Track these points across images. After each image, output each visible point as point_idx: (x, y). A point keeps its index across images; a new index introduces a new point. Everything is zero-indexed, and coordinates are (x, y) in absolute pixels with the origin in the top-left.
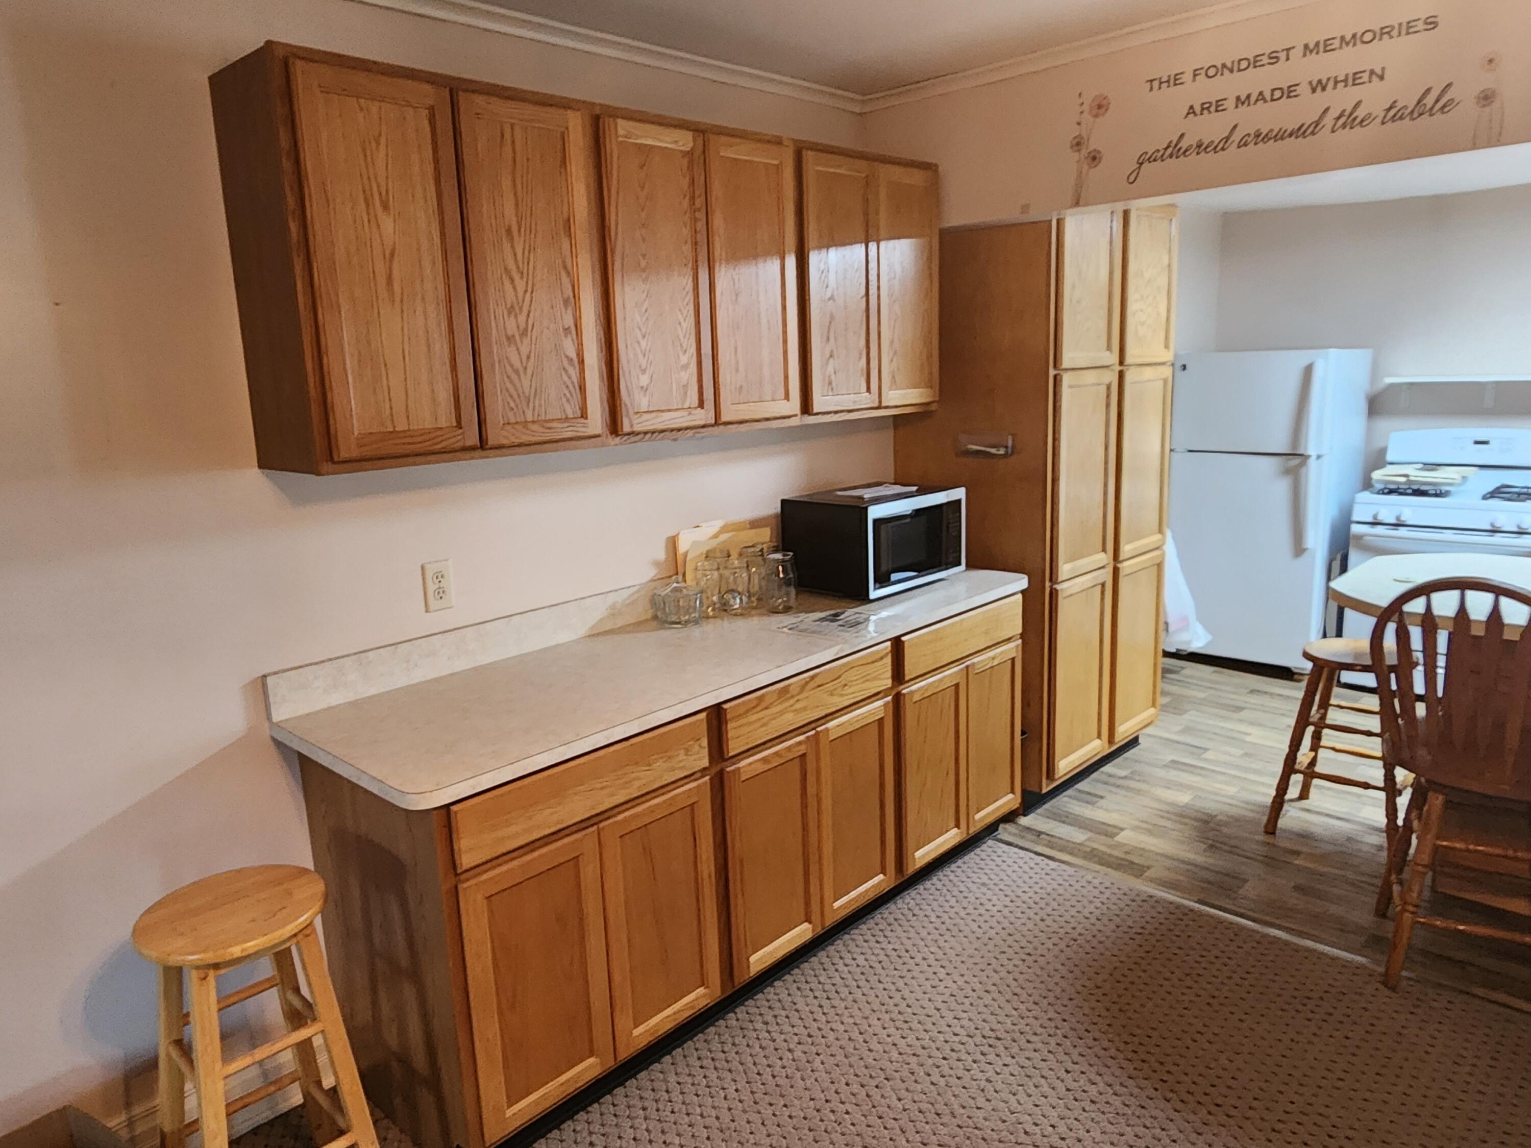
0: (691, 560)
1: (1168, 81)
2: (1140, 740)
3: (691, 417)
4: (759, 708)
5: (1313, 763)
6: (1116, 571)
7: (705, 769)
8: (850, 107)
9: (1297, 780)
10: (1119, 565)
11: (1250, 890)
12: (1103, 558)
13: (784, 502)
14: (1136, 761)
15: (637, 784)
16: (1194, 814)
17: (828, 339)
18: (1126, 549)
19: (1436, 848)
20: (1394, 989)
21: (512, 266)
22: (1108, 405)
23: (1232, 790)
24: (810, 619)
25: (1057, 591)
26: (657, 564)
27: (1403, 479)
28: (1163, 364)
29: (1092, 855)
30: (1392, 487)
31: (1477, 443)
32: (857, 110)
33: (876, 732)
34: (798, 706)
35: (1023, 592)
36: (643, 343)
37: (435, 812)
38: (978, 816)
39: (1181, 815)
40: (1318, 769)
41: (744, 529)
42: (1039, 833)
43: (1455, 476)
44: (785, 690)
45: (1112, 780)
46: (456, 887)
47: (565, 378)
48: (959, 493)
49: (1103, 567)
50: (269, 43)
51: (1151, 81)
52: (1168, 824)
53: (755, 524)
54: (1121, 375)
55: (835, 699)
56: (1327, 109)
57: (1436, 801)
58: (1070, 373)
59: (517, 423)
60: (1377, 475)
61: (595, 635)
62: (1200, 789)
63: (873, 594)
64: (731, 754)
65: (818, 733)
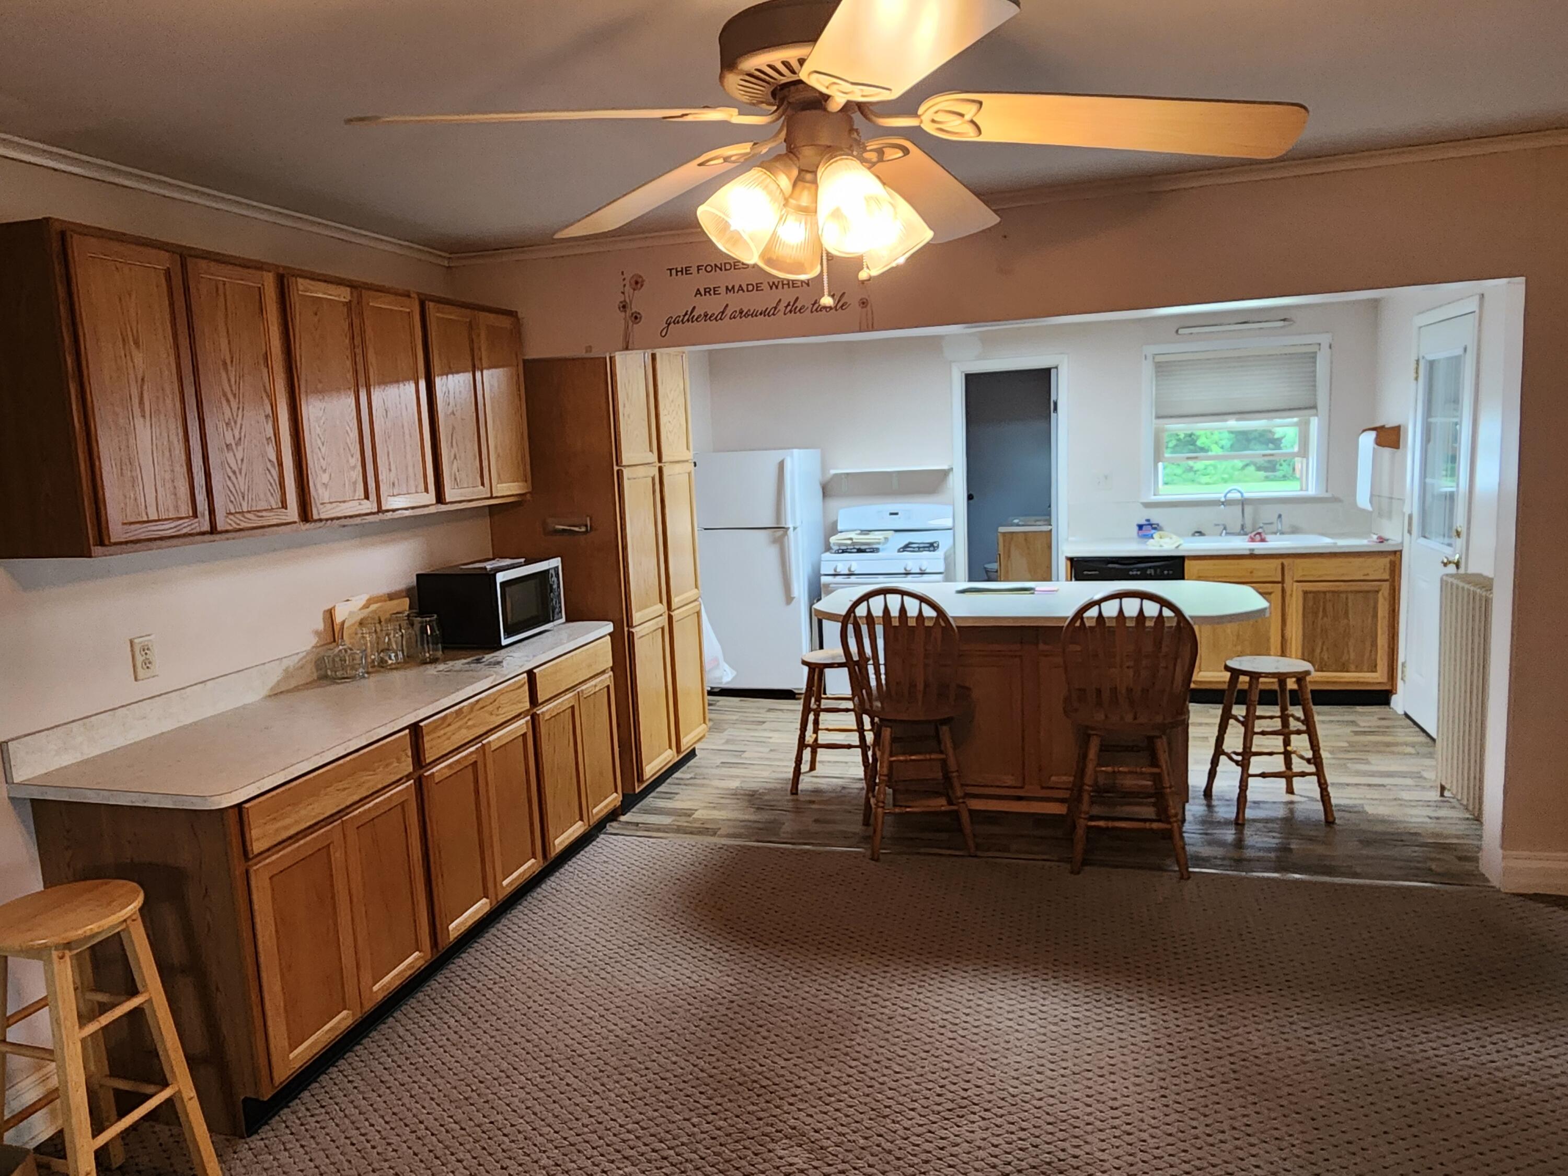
0: (348, 628)
1: (682, 271)
2: (697, 752)
3: (360, 507)
4: (444, 725)
5: (816, 740)
6: (670, 618)
7: (410, 774)
8: (439, 261)
9: (807, 754)
10: (672, 614)
11: (788, 827)
12: (662, 608)
13: (418, 576)
14: (697, 767)
15: (367, 785)
16: (742, 792)
17: (452, 446)
18: (676, 601)
19: (891, 763)
20: (877, 860)
21: (227, 389)
22: (654, 492)
23: (765, 774)
24: (459, 664)
25: (633, 633)
26: (317, 633)
27: (849, 542)
28: (687, 461)
29: (679, 830)
30: (844, 548)
31: (892, 514)
32: (446, 263)
33: (521, 744)
34: (470, 723)
35: (610, 634)
36: (323, 449)
37: (230, 810)
38: (595, 811)
39: (735, 794)
40: (820, 742)
41: (385, 601)
42: (637, 824)
43: (881, 537)
44: (460, 711)
45: (682, 782)
46: (247, 872)
47: (269, 477)
48: (556, 562)
49: (661, 615)
50: (47, 220)
51: (671, 270)
52: (728, 801)
53: (391, 597)
54: (660, 470)
55: (493, 718)
56: (780, 300)
57: (887, 733)
58: (627, 469)
59: (237, 513)
60: (833, 540)
61: (276, 694)
62: (744, 777)
63: (504, 642)
64: (428, 761)
65: (483, 745)
